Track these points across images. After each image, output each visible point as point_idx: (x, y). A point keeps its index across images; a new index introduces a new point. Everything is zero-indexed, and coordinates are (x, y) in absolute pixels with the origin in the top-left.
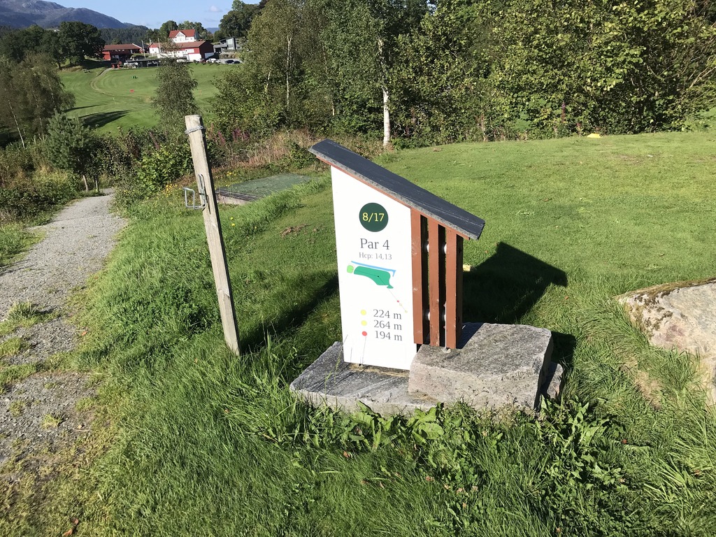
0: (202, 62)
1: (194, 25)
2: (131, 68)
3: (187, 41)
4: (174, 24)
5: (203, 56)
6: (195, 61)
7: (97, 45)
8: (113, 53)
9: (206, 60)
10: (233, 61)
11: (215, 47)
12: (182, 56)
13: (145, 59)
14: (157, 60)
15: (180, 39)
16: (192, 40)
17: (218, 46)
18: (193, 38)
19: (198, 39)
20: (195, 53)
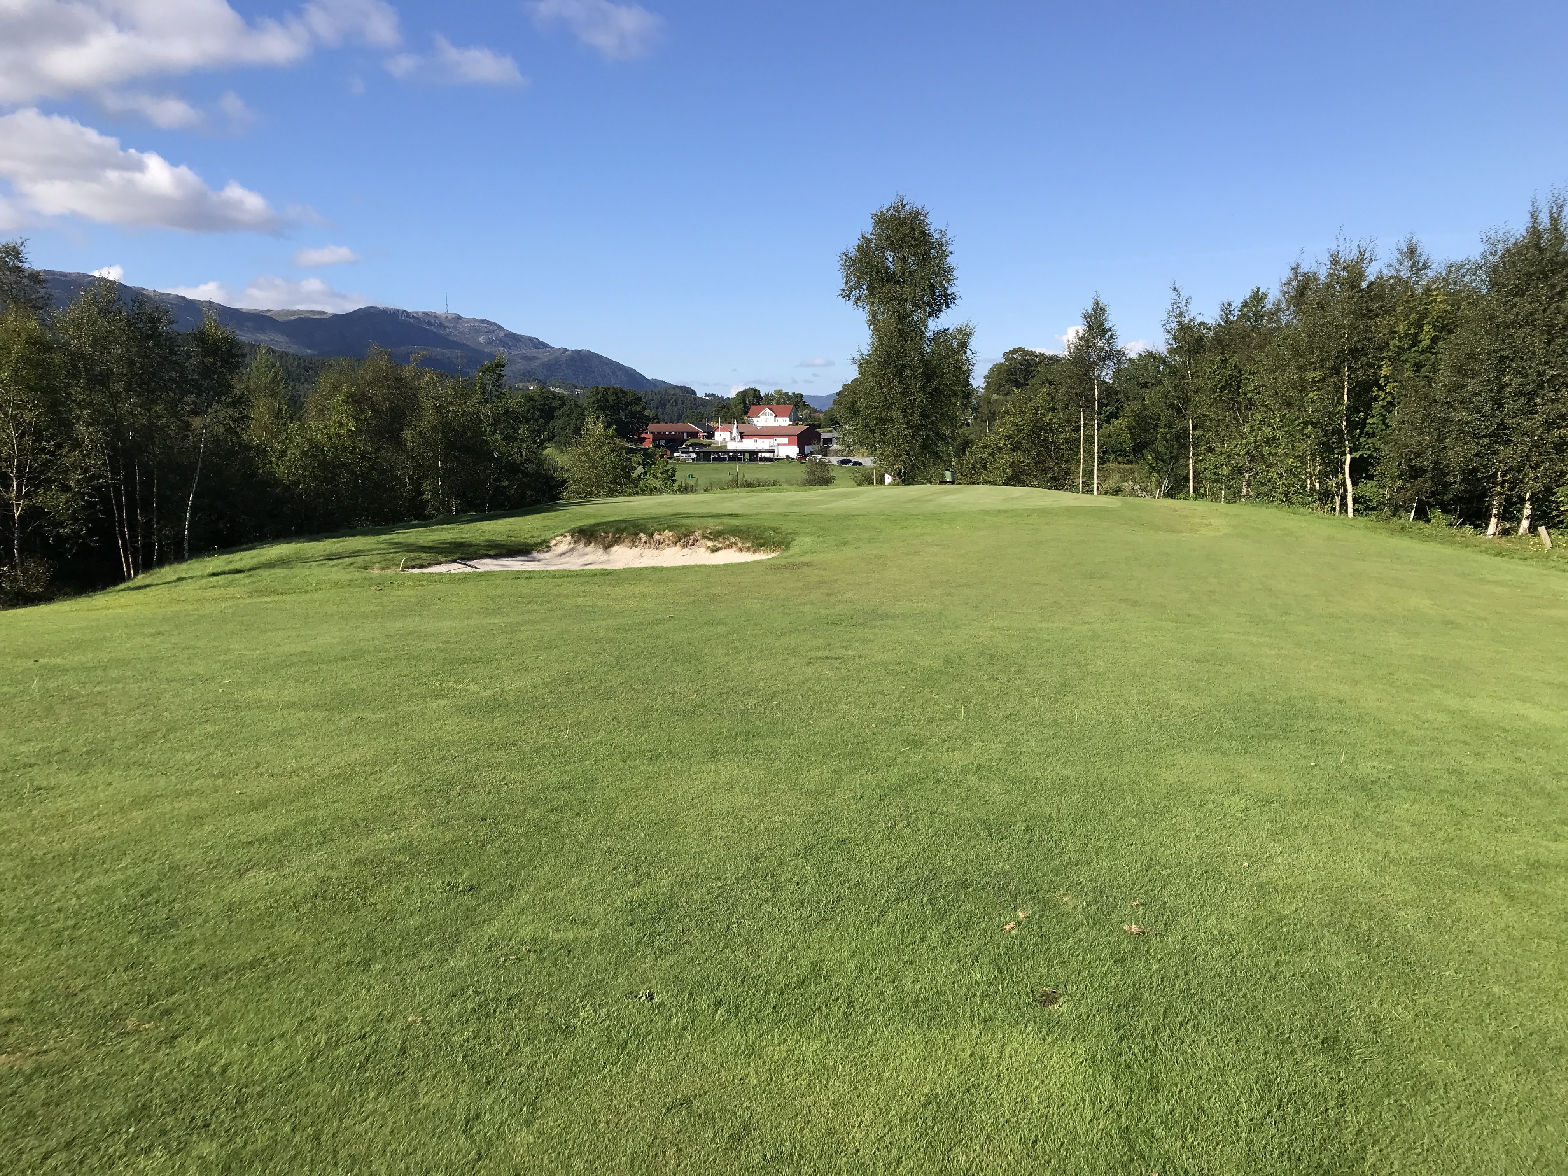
0: (800, 460)
1: (790, 397)
2: (684, 462)
3: (777, 424)
4: (756, 393)
5: (802, 451)
6: (788, 457)
7: (638, 423)
8: (657, 437)
9: (806, 456)
10: (850, 461)
11: (824, 435)
12: (767, 448)
13: (707, 449)
14: (727, 452)
15: (765, 419)
16: (784, 422)
17: (829, 435)
18: (787, 419)
19: (796, 421)
20: (790, 444)
